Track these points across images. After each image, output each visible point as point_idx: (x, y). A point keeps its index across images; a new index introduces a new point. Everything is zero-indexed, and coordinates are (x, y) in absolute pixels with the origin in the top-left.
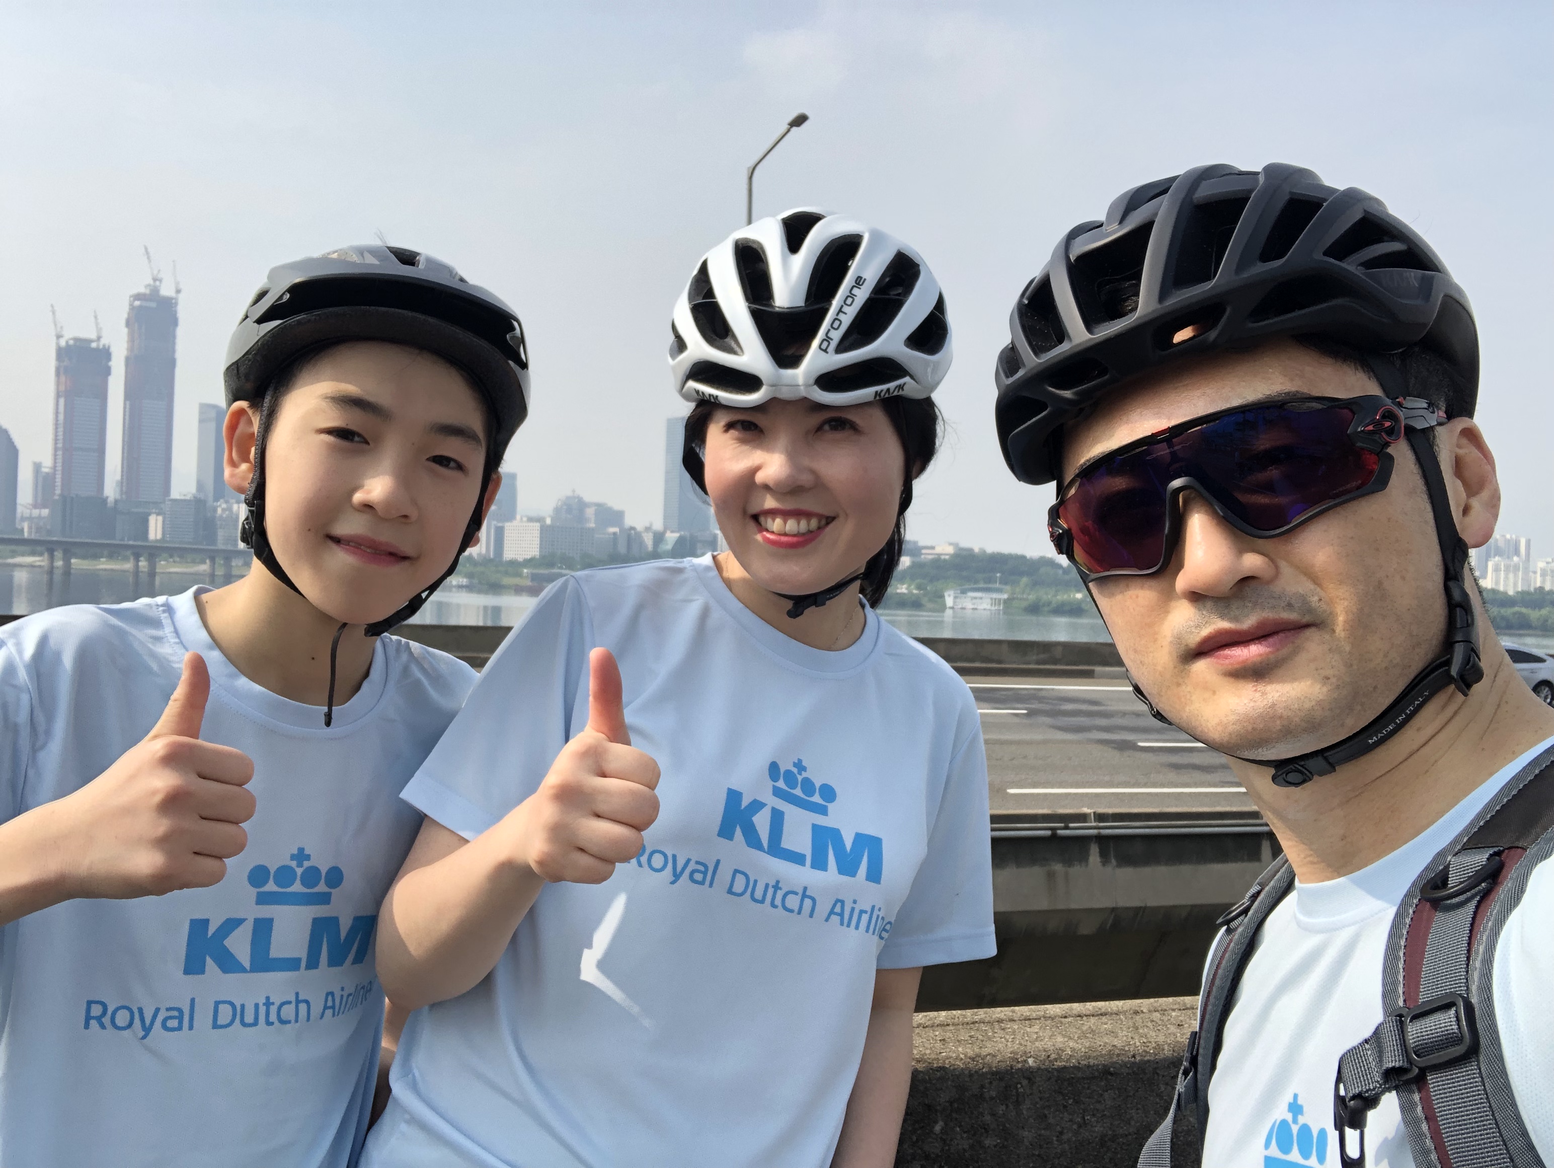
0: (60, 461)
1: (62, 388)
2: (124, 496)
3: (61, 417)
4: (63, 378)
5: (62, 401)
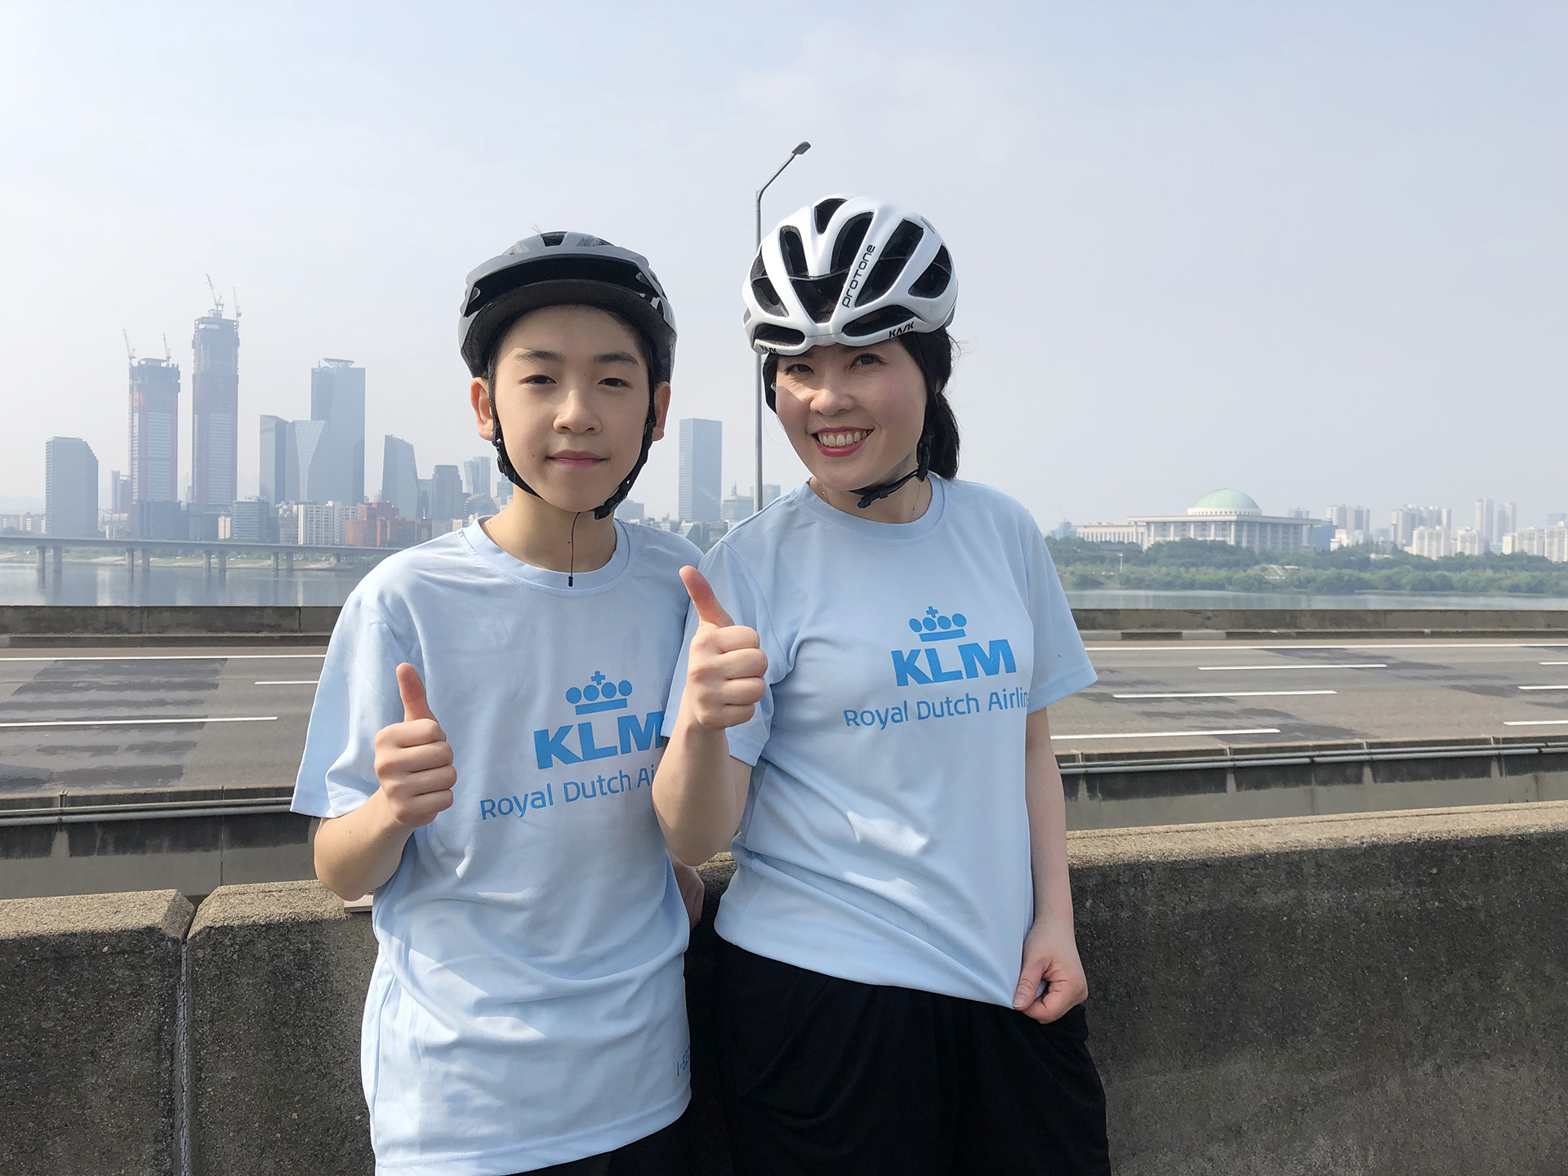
0: (136, 470)
1: (136, 404)
2: (195, 501)
3: (136, 430)
4: (136, 395)
5: (136, 416)
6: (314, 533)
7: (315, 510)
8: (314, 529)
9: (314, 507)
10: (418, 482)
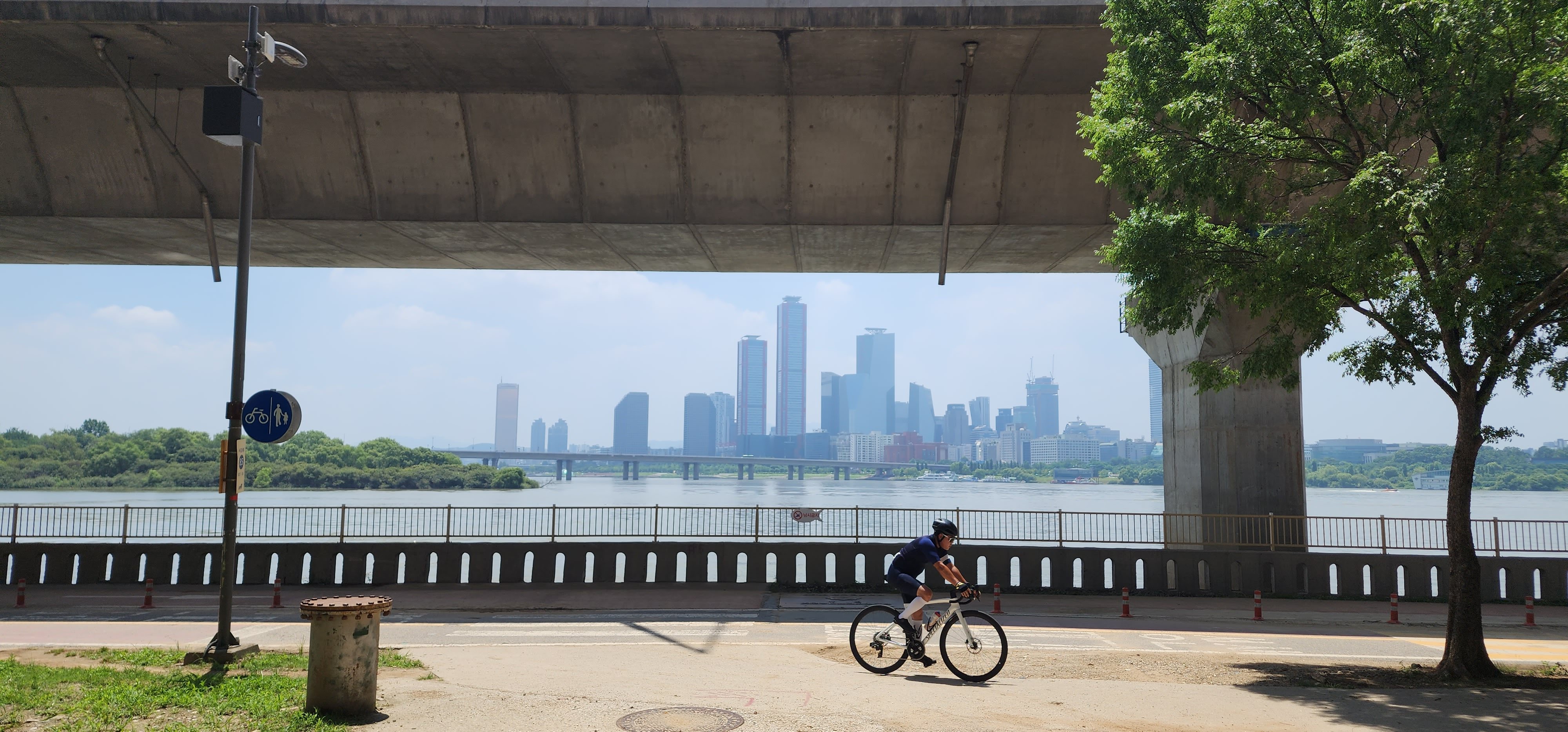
0: (740, 414)
2: (778, 434)
6: (862, 455)
7: (862, 438)
8: (862, 452)
9: (862, 435)
10: (936, 419)
